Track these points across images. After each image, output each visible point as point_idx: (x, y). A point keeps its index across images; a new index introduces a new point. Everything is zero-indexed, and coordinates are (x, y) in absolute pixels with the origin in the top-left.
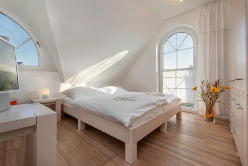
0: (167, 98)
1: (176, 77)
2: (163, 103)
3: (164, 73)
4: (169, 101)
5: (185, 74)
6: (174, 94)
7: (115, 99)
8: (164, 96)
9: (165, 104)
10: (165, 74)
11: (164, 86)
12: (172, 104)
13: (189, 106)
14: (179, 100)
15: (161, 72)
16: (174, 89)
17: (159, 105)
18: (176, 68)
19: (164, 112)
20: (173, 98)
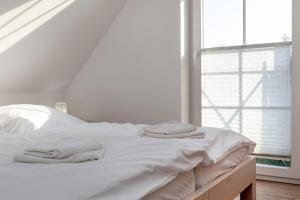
0: (212, 143)
1: (241, 73)
2: (195, 162)
3: (204, 57)
4: (215, 155)
5: (265, 63)
6: (234, 127)
7: (18, 160)
8: (201, 135)
9: (204, 167)
10: (207, 63)
11: (204, 102)
12: (228, 163)
13: (280, 163)
14: (248, 146)
15: (195, 55)
16: (233, 111)
17: (181, 174)
18: (241, 44)
19: (200, 193)
20: (231, 143)
